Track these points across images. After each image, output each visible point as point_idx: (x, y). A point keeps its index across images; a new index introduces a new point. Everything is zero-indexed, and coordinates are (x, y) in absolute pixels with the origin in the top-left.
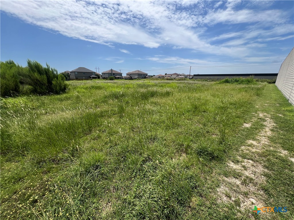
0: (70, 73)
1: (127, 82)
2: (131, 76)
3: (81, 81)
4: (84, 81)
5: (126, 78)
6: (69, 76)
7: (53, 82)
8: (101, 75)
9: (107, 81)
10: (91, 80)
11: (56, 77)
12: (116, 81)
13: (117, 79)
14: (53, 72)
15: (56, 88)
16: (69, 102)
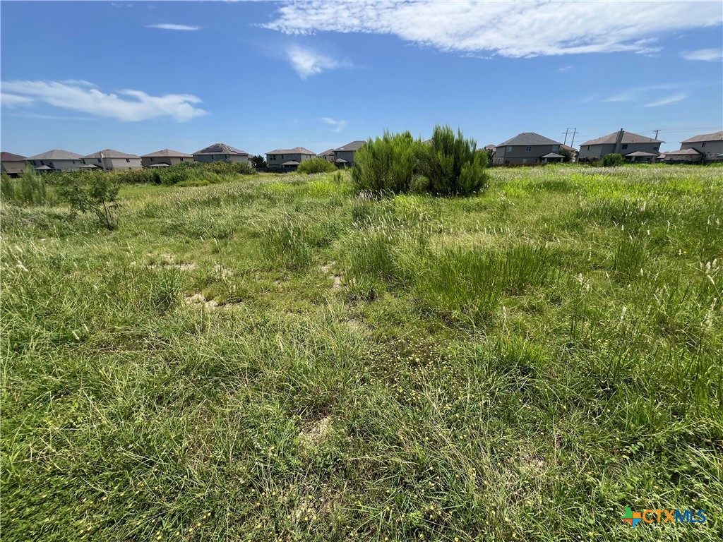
0: (494, 150)
1: (677, 172)
2: (702, 150)
3: (516, 170)
4: (523, 170)
5: (674, 159)
6: (490, 157)
7: (463, 170)
8: (577, 152)
9: (591, 169)
10: (543, 165)
11: (470, 158)
12: (624, 168)
13: (633, 162)
14: (467, 148)
15: (465, 182)
16: (484, 215)
